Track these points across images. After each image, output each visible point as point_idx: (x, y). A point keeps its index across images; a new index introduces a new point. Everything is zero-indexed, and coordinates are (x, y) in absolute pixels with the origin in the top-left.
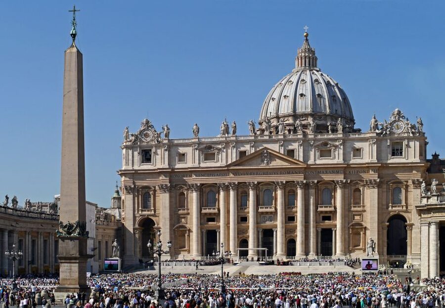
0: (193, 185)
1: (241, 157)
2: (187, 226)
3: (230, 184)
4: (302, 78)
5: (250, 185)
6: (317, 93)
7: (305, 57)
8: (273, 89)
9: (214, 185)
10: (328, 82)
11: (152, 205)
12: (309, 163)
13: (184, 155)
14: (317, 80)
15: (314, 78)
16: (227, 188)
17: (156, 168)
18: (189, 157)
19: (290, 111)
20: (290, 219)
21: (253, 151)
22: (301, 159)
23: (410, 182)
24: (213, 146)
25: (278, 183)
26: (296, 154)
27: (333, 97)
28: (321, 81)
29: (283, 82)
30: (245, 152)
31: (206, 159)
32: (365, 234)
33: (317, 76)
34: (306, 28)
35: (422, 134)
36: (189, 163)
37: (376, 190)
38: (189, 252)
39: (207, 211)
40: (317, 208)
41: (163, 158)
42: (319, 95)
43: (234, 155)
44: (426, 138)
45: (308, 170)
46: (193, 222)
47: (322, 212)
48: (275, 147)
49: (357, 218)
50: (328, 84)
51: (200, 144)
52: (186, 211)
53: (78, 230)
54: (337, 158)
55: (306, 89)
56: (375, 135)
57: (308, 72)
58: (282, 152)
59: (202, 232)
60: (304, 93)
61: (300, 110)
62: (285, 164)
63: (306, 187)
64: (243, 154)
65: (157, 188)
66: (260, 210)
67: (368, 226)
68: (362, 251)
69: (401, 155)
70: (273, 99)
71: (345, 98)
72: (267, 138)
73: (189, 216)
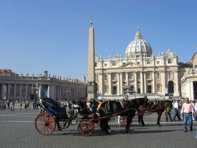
0: (109, 73)
1: (123, 64)
2: (108, 85)
3: (120, 72)
4: (138, 41)
5: (126, 73)
6: (142, 46)
7: (138, 35)
8: (129, 45)
9: (116, 73)
10: (145, 42)
11: (97, 79)
12: (144, 66)
13: (106, 64)
14: (142, 42)
15: (141, 41)
16: (119, 74)
17: (98, 68)
18: (108, 65)
19: (135, 51)
20: (138, 82)
21: (127, 63)
22: (142, 65)
23: (174, 71)
24: (115, 61)
25: (135, 72)
26: (140, 63)
27: (147, 47)
28: (143, 42)
29: (132, 43)
30: (125, 63)
31: (113, 65)
32: (161, 87)
33: (142, 40)
34: (138, 27)
35: (177, 56)
36: (108, 67)
37: (164, 73)
38: (108, 93)
39: (114, 81)
40: (146, 79)
41: (100, 65)
42: (143, 46)
43: (121, 64)
44: (178, 58)
45: (144, 68)
46: (109, 84)
47: (148, 80)
48: (133, 61)
49: (159, 82)
50: (145, 43)
51: (111, 61)
52: (107, 81)
53: (93, 84)
54: (152, 64)
55: (139, 44)
56: (163, 57)
57: (139, 40)
58: (136, 63)
59: (112, 87)
60: (139, 46)
61: (137, 51)
62: (137, 66)
63: (143, 73)
64: (124, 63)
65: (98, 74)
66: (130, 80)
67: (162, 84)
68: (161, 92)
69: (171, 63)
70: (129, 48)
71: (150, 47)
72: (131, 58)
73: (108, 82)
